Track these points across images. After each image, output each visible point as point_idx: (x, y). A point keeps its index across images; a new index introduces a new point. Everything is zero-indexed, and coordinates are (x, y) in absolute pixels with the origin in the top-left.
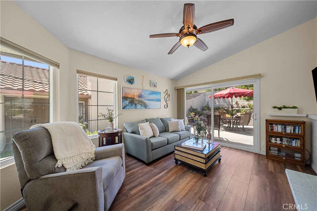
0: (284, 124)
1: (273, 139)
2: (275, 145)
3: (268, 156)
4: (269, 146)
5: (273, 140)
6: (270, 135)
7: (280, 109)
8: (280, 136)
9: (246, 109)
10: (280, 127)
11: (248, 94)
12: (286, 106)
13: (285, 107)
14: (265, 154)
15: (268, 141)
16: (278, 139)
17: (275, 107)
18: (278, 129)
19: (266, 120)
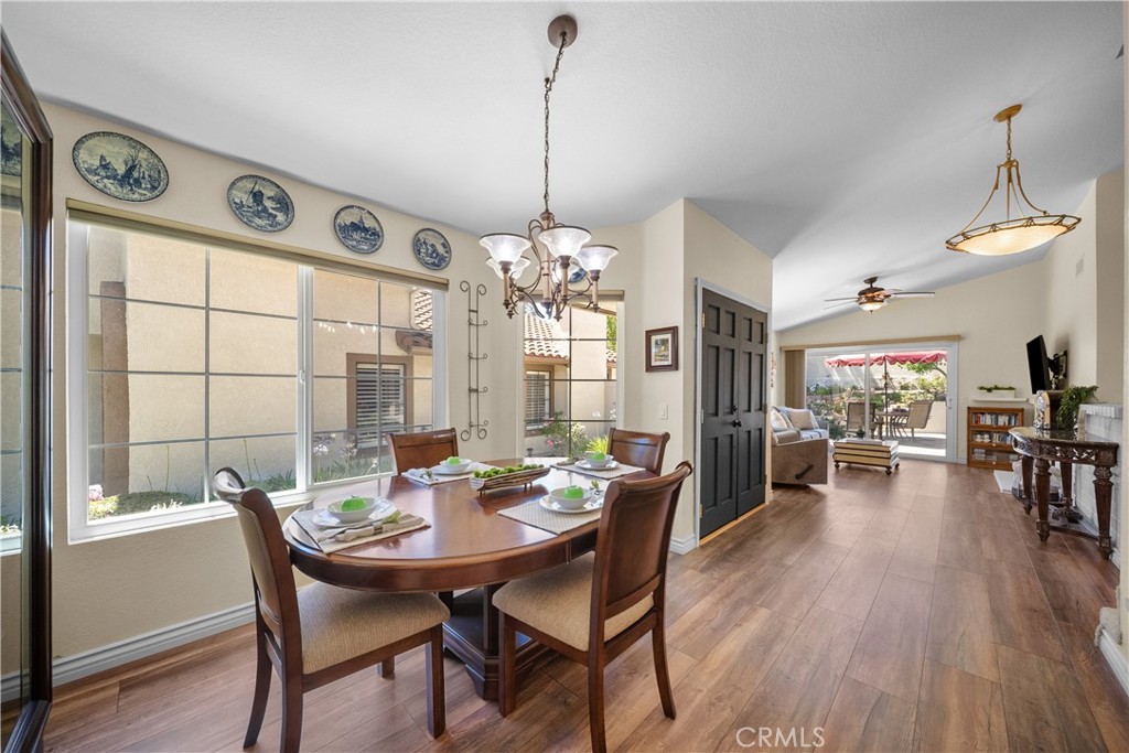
0: (996, 412)
1: (979, 436)
2: (981, 446)
3: (971, 462)
4: (971, 447)
5: (978, 439)
6: (974, 429)
7: (989, 390)
8: (988, 430)
9: (913, 392)
10: (988, 417)
11: (928, 359)
12: (999, 386)
13: (997, 388)
14: (965, 461)
15: (970, 440)
16: (986, 436)
17: (982, 388)
18: (987, 420)
19: (969, 408)
